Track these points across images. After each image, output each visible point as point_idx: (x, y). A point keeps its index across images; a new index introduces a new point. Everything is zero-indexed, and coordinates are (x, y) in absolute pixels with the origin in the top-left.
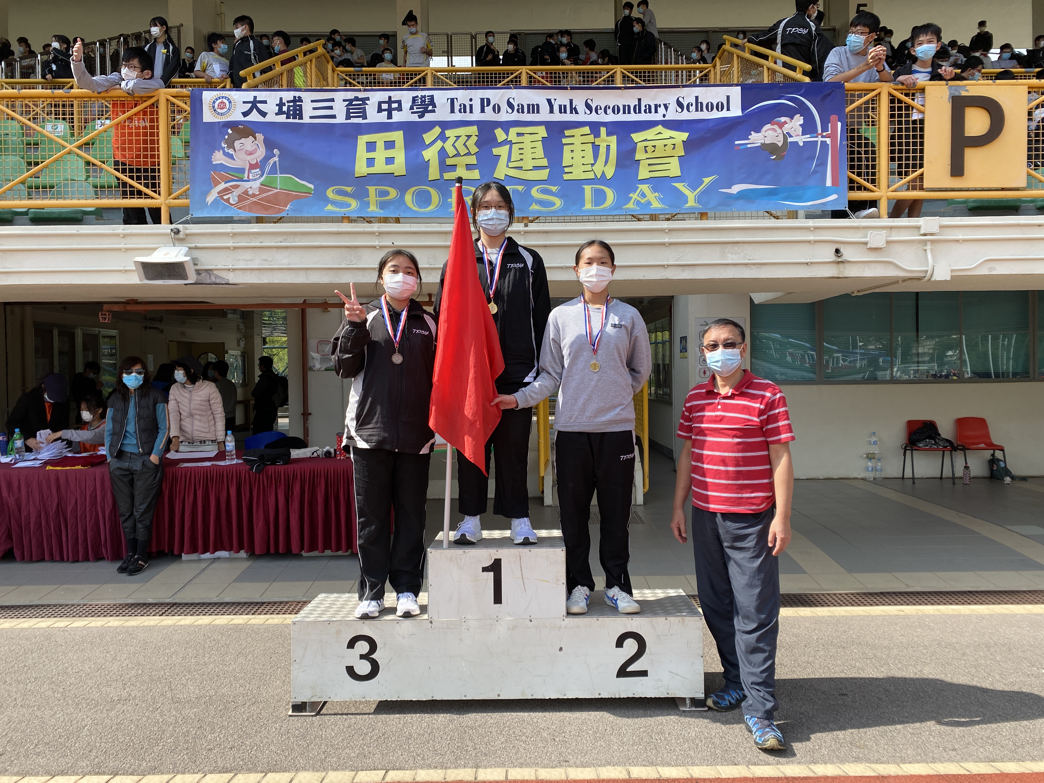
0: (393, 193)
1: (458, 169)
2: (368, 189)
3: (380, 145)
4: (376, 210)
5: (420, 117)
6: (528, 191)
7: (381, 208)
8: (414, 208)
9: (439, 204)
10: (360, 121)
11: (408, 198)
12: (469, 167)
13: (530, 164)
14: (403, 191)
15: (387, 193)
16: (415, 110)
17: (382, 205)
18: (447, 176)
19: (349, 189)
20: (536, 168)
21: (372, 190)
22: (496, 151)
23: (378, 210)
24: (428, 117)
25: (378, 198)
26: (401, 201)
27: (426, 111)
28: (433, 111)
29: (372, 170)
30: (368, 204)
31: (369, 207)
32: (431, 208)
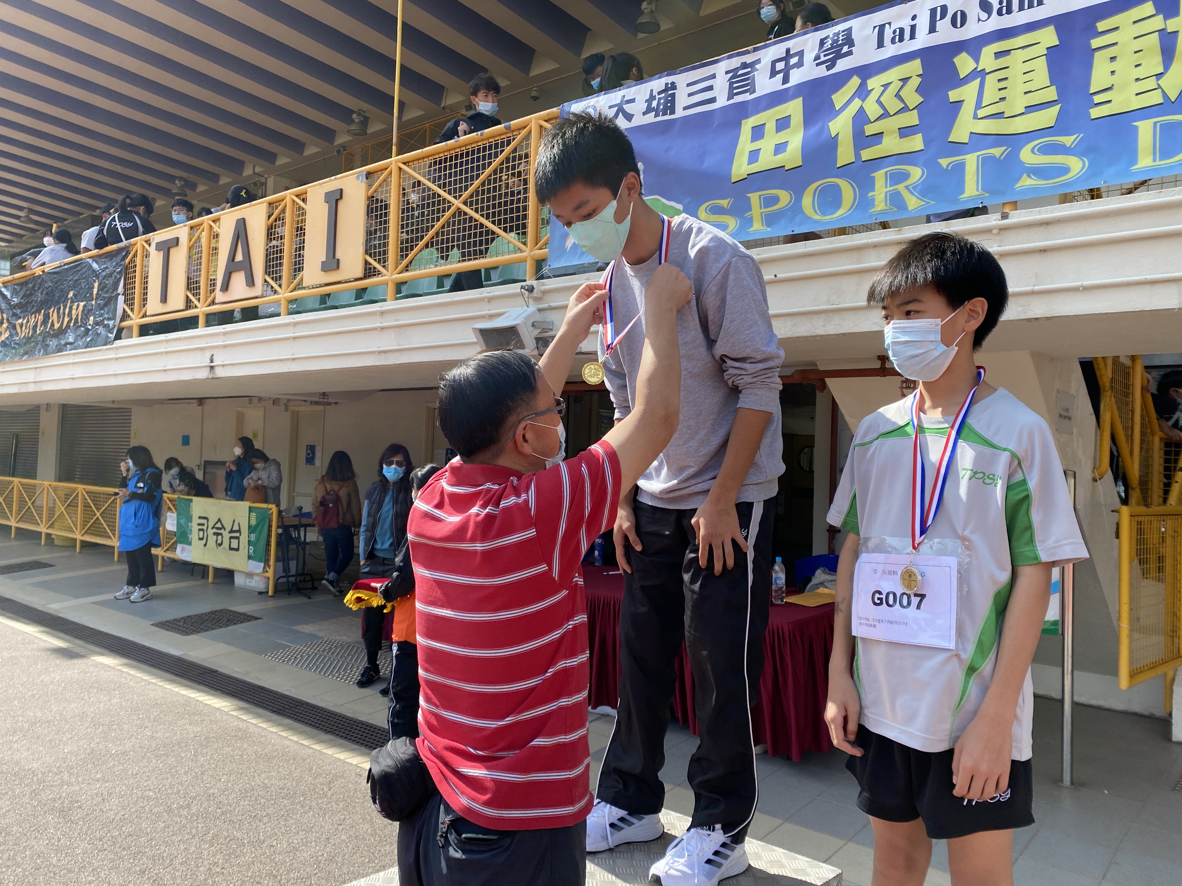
0: (785, 197)
1: (886, 140)
2: (749, 198)
3: (770, 126)
4: (762, 228)
5: (829, 68)
6: (1014, 154)
7: (768, 224)
8: (817, 217)
9: (853, 204)
10: (747, 97)
11: (807, 201)
12: (905, 132)
13: (1019, 104)
14: (798, 193)
15: (775, 200)
16: (823, 59)
17: (770, 220)
18: (866, 154)
19: (724, 203)
20: (1031, 109)
21: (754, 198)
22: (953, 95)
23: (765, 227)
24: (842, 65)
25: (763, 210)
26: (796, 208)
27: (840, 56)
28: (850, 53)
29: (756, 167)
30: (750, 221)
31: (752, 226)
32: (840, 212)
